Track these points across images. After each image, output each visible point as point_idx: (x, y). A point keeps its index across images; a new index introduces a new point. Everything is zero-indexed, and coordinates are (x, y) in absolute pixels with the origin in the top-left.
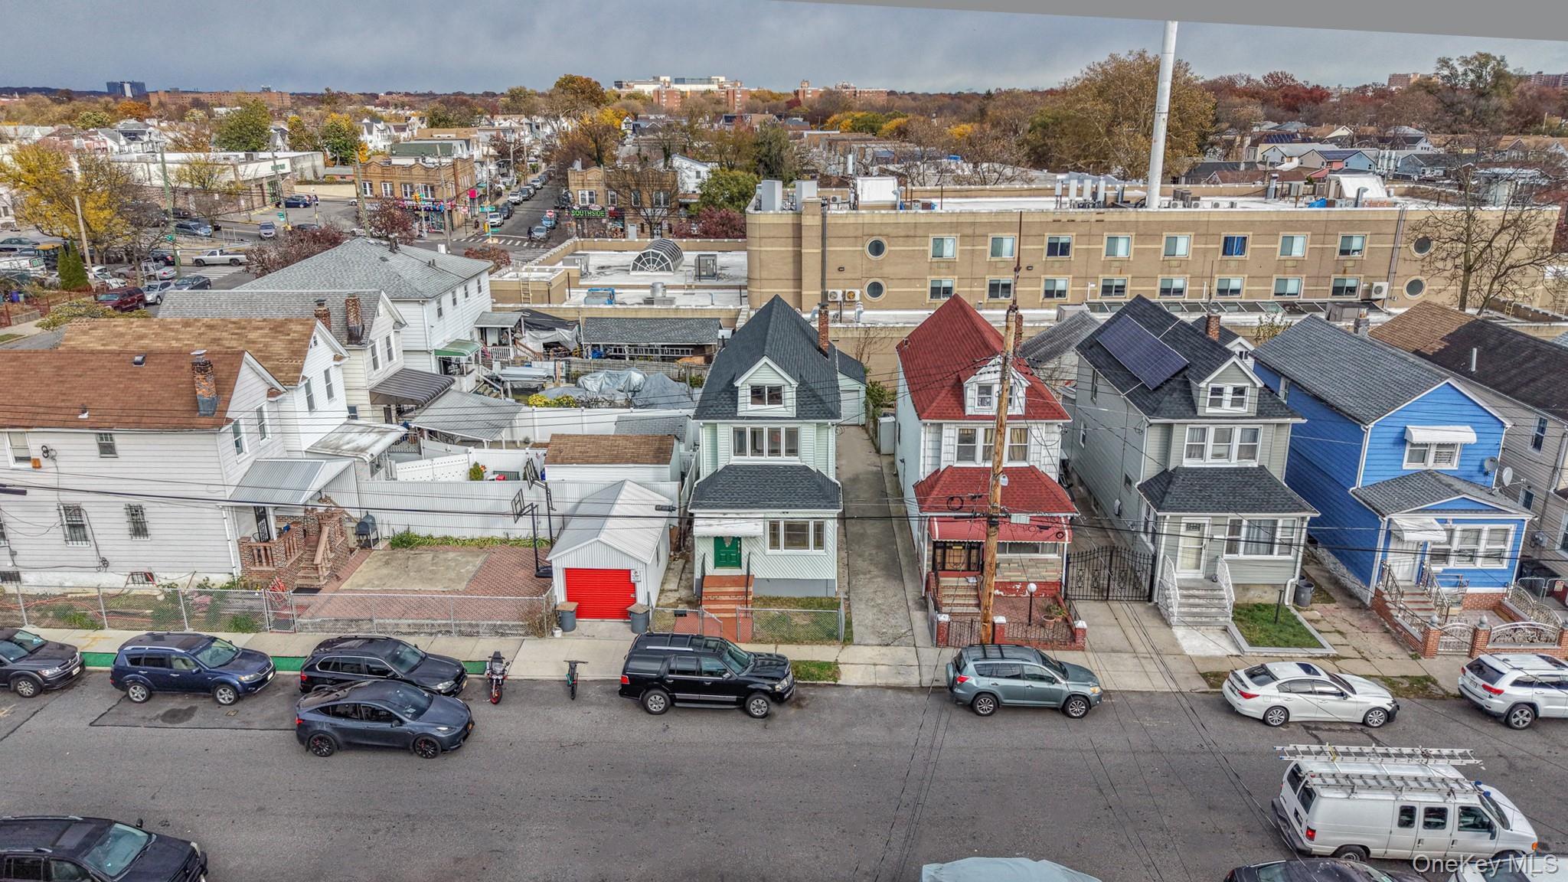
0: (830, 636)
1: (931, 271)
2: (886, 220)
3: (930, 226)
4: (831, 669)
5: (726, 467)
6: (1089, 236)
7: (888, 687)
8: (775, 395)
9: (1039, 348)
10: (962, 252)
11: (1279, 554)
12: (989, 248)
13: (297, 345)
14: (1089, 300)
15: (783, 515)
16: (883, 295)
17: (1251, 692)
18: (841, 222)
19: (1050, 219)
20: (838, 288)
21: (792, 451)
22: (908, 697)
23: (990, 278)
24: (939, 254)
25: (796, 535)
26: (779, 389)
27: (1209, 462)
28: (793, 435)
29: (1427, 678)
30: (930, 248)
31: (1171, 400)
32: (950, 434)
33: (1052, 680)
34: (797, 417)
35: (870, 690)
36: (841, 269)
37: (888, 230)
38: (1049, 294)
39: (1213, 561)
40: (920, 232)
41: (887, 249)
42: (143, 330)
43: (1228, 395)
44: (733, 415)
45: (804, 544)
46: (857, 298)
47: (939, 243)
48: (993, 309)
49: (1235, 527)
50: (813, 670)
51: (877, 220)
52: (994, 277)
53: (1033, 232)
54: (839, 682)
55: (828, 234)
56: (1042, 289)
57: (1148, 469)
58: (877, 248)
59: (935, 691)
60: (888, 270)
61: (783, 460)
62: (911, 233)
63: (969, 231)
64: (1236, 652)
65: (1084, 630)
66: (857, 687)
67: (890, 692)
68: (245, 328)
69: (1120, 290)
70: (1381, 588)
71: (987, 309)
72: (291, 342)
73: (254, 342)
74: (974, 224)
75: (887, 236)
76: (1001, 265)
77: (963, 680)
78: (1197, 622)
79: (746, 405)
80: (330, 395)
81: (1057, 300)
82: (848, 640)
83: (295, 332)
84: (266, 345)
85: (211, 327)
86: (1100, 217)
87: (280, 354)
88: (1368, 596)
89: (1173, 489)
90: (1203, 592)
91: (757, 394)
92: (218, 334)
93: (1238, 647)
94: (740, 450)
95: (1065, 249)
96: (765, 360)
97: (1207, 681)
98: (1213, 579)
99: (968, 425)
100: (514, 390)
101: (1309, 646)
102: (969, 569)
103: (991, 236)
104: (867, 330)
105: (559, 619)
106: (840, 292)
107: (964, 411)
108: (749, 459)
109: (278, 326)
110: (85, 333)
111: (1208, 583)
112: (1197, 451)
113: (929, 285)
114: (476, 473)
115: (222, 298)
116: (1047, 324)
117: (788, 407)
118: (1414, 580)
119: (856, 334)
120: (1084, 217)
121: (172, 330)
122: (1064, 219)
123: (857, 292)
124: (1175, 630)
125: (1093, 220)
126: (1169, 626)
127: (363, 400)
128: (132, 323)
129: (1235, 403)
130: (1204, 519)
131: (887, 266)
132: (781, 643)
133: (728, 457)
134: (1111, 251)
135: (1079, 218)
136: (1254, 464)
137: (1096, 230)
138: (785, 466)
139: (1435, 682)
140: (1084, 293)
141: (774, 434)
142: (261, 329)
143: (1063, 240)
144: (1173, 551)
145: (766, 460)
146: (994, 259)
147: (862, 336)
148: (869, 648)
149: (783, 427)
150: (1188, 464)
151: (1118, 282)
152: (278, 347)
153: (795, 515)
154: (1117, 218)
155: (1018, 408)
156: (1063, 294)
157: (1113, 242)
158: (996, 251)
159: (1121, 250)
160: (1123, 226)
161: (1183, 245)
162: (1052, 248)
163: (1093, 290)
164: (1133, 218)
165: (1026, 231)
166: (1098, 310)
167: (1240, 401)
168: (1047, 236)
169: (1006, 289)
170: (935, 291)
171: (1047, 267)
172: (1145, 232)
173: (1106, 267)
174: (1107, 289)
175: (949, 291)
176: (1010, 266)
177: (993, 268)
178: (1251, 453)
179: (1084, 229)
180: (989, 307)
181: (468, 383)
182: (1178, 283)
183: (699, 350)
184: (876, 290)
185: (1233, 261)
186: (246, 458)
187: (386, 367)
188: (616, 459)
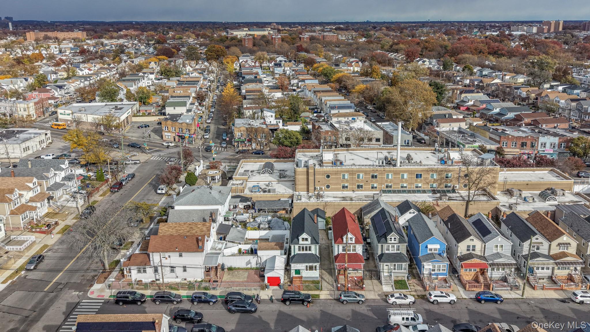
0: (318, 289)
1: (342, 182)
2: (330, 170)
3: (342, 171)
4: (318, 296)
5: (297, 254)
6: (382, 174)
7: (329, 299)
8: (307, 240)
9: (367, 209)
10: (350, 177)
11: (403, 270)
14: (383, 189)
15: (308, 265)
16: (330, 188)
17: (390, 299)
18: (319, 170)
19: (372, 170)
20: (318, 186)
21: (310, 250)
22: (332, 301)
23: (357, 184)
24: (344, 178)
25: (311, 268)
26: (307, 238)
27: (391, 252)
28: (310, 248)
29: (425, 295)
30: (342, 177)
31: (383, 239)
32: (341, 247)
33: (356, 297)
34: (311, 244)
35: (325, 300)
36: (319, 182)
37: (330, 172)
38: (372, 188)
39: (391, 272)
40: (339, 173)
41: (331, 177)
43: (393, 239)
44: (298, 244)
45: (313, 270)
46: (323, 189)
47: (344, 175)
49: (395, 265)
50: (315, 296)
51: (328, 170)
52: (358, 184)
53: (368, 173)
54: (320, 298)
55: (315, 173)
56: (371, 186)
57: (379, 253)
58: (328, 177)
59: (336, 300)
60: (331, 182)
61: (308, 252)
62: (337, 173)
63: (352, 172)
64: (393, 291)
65: (365, 287)
66: (323, 299)
68: (197, 225)
69: (391, 187)
72: (207, 228)
73: (199, 228)
74: (353, 170)
75: (331, 174)
76: (360, 181)
77: (341, 298)
78: (387, 284)
79: (301, 242)
82: (321, 290)
83: (208, 225)
84: (202, 229)
85: (190, 224)
87: (205, 231)
89: (383, 258)
90: (389, 278)
91: (303, 240)
93: (393, 289)
94: (299, 250)
95: (376, 177)
96: (304, 233)
97: (385, 296)
98: (391, 275)
99: (344, 245)
100: (240, 221)
101: (406, 289)
103: (357, 174)
104: (326, 203)
105: (266, 287)
106: (319, 188)
107: (343, 242)
108: (301, 252)
109: (204, 224)
110: (163, 226)
112: (388, 250)
114: (240, 250)
115: (183, 211)
116: (370, 201)
117: (309, 242)
119: (323, 204)
120: (381, 169)
122: (375, 170)
123: (323, 187)
125: (383, 170)
126: (382, 285)
127: (215, 234)
129: (394, 241)
130: (389, 264)
132: (309, 290)
133: (297, 252)
134: (388, 177)
135: (379, 170)
136: (399, 252)
137: (383, 172)
140: (382, 187)
141: (306, 247)
142: (201, 225)
143: (375, 174)
144: (383, 270)
145: (305, 252)
146: (358, 179)
148: (325, 291)
149: (308, 246)
150: (387, 252)
151: (390, 185)
152: (205, 229)
153: (311, 264)
154: (388, 169)
155: (354, 242)
156: (376, 188)
157: (388, 175)
158: (358, 177)
159: (390, 177)
160: (390, 171)
161: (406, 176)
162: (373, 177)
163: (384, 187)
164: (392, 169)
165: (366, 173)
166: (384, 192)
167: (395, 240)
168: (371, 174)
169: (362, 186)
170: (343, 187)
171: (372, 181)
172: (396, 173)
173: (387, 181)
174: (387, 187)
175: (347, 187)
176: (362, 181)
177: (358, 181)
178: (398, 250)
179: (380, 172)
180: (357, 191)
181: (231, 223)
182: (405, 185)
183: (284, 209)
184: (328, 187)
185: (419, 180)
186: (204, 255)
187: (218, 225)
188: (272, 249)
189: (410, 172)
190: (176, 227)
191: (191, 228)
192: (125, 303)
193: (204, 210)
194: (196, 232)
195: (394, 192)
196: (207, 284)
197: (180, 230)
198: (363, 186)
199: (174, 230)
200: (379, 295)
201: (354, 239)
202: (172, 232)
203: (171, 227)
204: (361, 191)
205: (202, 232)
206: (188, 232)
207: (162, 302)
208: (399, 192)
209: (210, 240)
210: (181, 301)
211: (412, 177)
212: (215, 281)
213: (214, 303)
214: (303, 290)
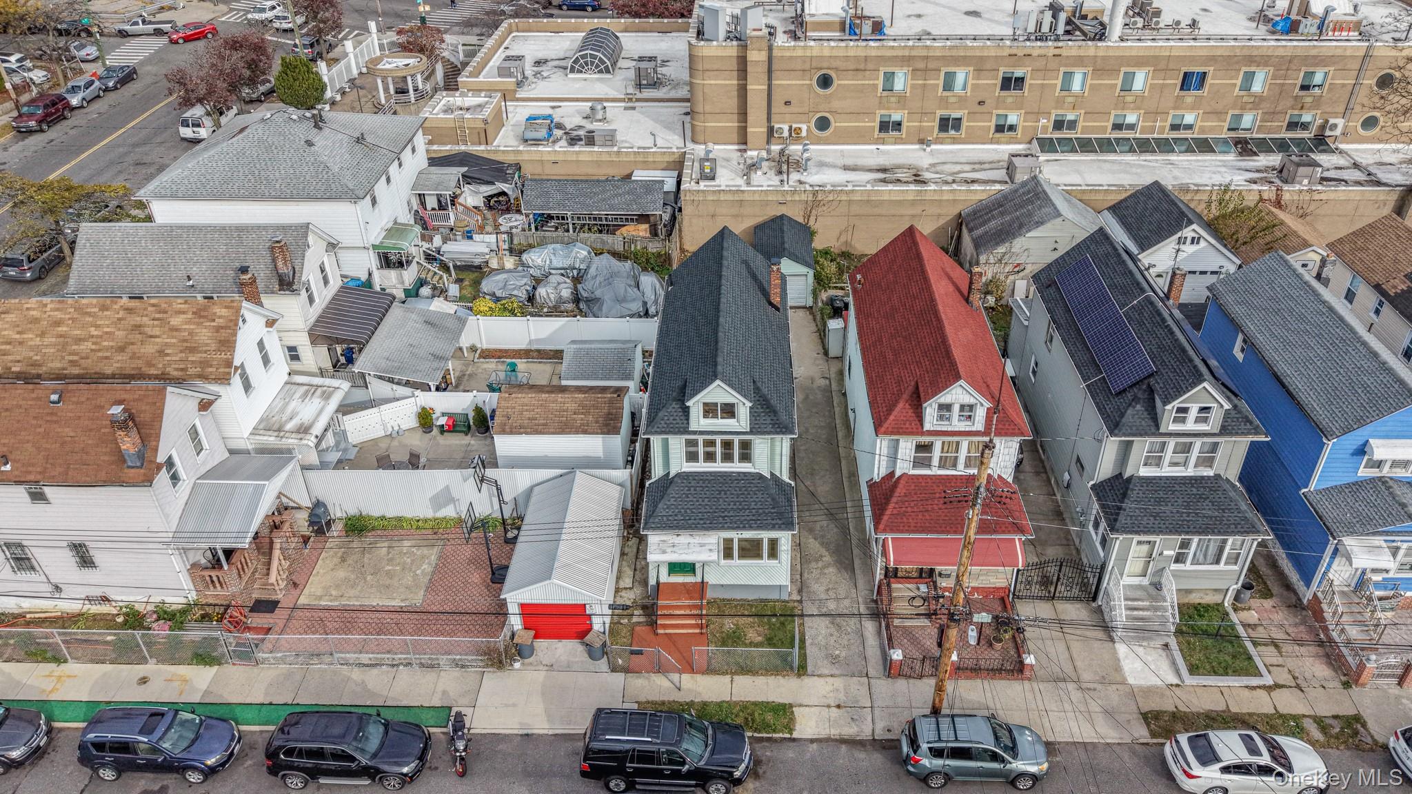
0: (785, 663)
1: (881, 105)
2: (835, 53)
3: (882, 60)
5: (678, 475)
6: (1045, 71)
7: (843, 741)
8: (729, 410)
9: (989, 220)
10: (913, 86)
11: (1226, 563)
12: (941, 82)
13: (224, 334)
14: (1039, 136)
15: (736, 535)
16: (831, 129)
17: (1194, 773)
18: (788, 54)
19: (1006, 53)
20: (784, 122)
21: (746, 457)
22: (861, 755)
23: (940, 113)
24: (888, 88)
25: (751, 550)
26: (732, 405)
27: (1167, 471)
28: (746, 446)
29: (1357, 718)
30: (880, 83)
31: (1136, 415)
32: (907, 446)
33: (999, 758)
34: (751, 432)
35: (824, 745)
36: (787, 103)
37: (834, 64)
38: (1000, 129)
39: (1160, 571)
40: (870, 66)
41: (836, 82)
42: (58, 315)
43: (1193, 415)
44: (685, 430)
45: (759, 556)
46: (804, 134)
47: (889, 77)
48: (942, 143)
49: (1185, 545)
50: (769, 717)
51: (826, 53)
52: (945, 113)
53: (988, 66)
54: (795, 735)
55: (774, 67)
56: (993, 124)
57: (1103, 471)
58: (825, 82)
59: (888, 746)
60: (836, 104)
61: (737, 467)
62: (861, 67)
63: (921, 65)
64: (1176, 681)
65: (1032, 666)
66: (812, 741)
67: (844, 748)
68: (166, 312)
69: (1072, 125)
70: (1319, 594)
71: (936, 143)
72: (218, 329)
73: (177, 330)
74: (927, 57)
75: (837, 69)
76: (952, 100)
77: (917, 761)
78: (1138, 638)
79: (698, 421)
81: (1007, 134)
82: (802, 668)
83: (220, 317)
84: (191, 334)
86: (1057, 52)
87: (207, 345)
88: (1307, 596)
89: (1128, 505)
90: (1146, 603)
91: (710, 410)
92: (138, 320)
93: (1178, 673)
94: (692, 457)
95: (1020, 81)
96: (718, 382)
97: (1148, 725)
98: (1157, 586)
99: (925, 439)
100: (455, 267)
101: (1248, 674)
102: (921, 577)
103: (944, 70)
104: (815, 193)
106: (786, 127)
107: (922, 425)
108: (701, 466)
109: (200, 310)
111: (1153, 591)
112: (1154, 462)
113: (878, 120)
114: (427, 417)
115: (141, 233)
116: (998, 187)
117: (742, 421)
118: (1353, 585)
119: (804, 197)
120: (1042, 52)
121: (89, 314)
122: (1020, 53)
123: (804, 127)
124: (1117, 645)
125: (1051, 54)
126: (1112, 640)
128: (45, 305)
129: (1199, 421)
130: (1156, 538)
131: (835, 101)
132: (736, 673)
133: (680, 465)
134: (1066, 87)
135: (1035, 53)
136: (1210, 474)
137: (1053, 64)
138: (739, 473)
139: (1364, 725)
140: (1036, 128)
141: (727, 445)
142: (184, 313)
143: (1019, 73)
144: (1123, 560)
145: (719, 466)
146: (946, 94)
147: (810, 198)
148: (821, 681)
149: (736, 440)
150: (1144, 472)
151: (1070, 117)
152: (204, 335)
153: (748, 534)
154: (1074, 52)
155: (979, 425)
156: (1012, 128)
157: (1068, 76)
158: (948, 86)
159: (1076, 86)
160: (1080, 61)
161: (1140, 80)
162: (1006, 83)
163: (1045, 125)
164: (1091, 52)
165: (980, 65)
166: (1047, 145)
167: (1205, 420)
168: (1002, 70)
169: (957, 123)
170: (884, 126)
171: (999, 103)
172: (1102, 68)
173: (1060, 103)
174: (1059, 125)
175: (898, 125)
176: (962, 100)
177: (944, 102)
178: (1209, 462)
179: (1040, 64)
180: (938, 141)
181: (409, 276)
182: (1131, 119)
183: (643, 218)
184: (823, 124)
185: (1190, 96)
186: (185, 487)
187: (324, 296)
188: (565, 428)
189: (1161, 64)
190: (58, 323)
191: (137, 327)
193: (241, 229)
194: (161, 353)
195: (1086, 146)
196: (211, 630)
197: (79, 340)
198: (965, 124)
199: (49, 340)
200: (1109, 713)
201: (980, 414)
202: (37, 349)
203: (36, 321)
204: (955, 141)
205: (192, 350)
206: (121, 349)
208: (1106, 146)
209: (247, 386)
210: (37, 754)
211: (1163, 86)
212: (266, 606)
213: (210, 772)
214: (710, 670)
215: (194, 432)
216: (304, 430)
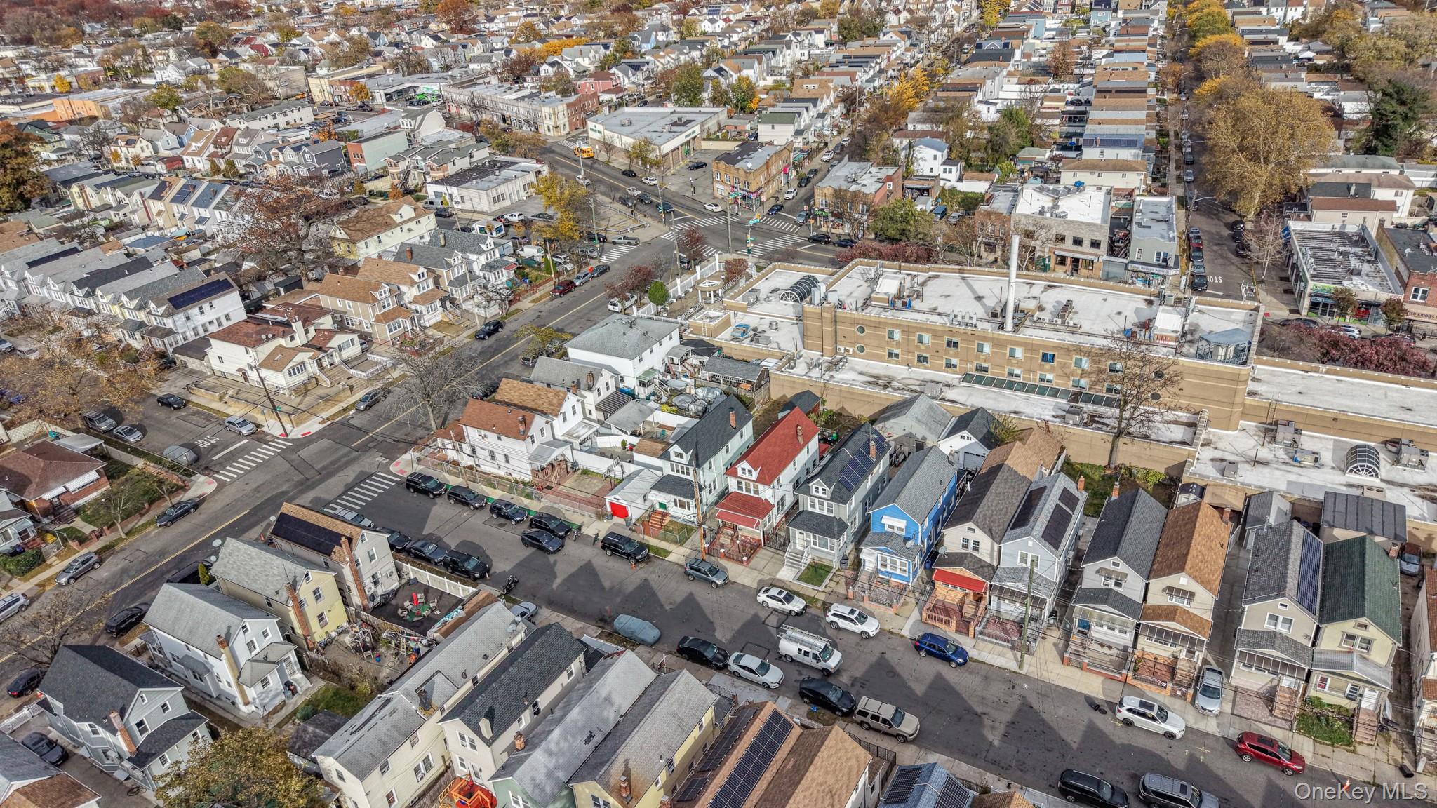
0: (676, 541)
1: (888, 344)
2: (866, 317)
3: (887, 324)
4: (668, 553)
6: (968, 341)
7: (675, 562)
8: (681, 456)
10: (903, 339)
12: (916, 339)
14: (968, 372)
15: (678, 498)
16: (865, 352)
18: (844, 315)
19: (946, 329)
20: (842, 346)
21: (688, 474)
22: (675, 567)
23: (917, 353)
24: (891, 337)
25: (682, 505)
27: (817, 510)
28: (688, 470)
30: (887, 334)
31: (805, 486)
32: (735, 482)
33: (707, 574)
34: (688, 465)
35: (671, 562)
36: (844, 337)
37: (865, 323)
38: (948, 366)
39: (807, 547)
40: (882, 326)
41: (867, 331)
43: (821, 490)
44: (669, 460)
45: (684, 507)
46: (851, 353)
47: (891, 333)
49: (814, 537)
50: (663, 552)
51: (862, 316)
52: (920, 353)
53: (938, 335)
54: (666, 558)
55: (838, 320)
56: (944, 363)
58: (862, 330)
60: (867, 341)
61: (686, 477)
62: (879, 325)
63: (906, 329)
64: (791, 580)
66: (669, 560)
67: (673, 564)
68: (548, 391)
69: (986, 370)
71: (915, 367)
72: (559, 399)
73: (549, 398)
74: (908, 326)
75: (867, 325)
76: (923, 348)
78: (792, 566)
80: (574, 413)
81: (952, 369)
82: (682, 544)
83: (561, 396)
84: (552, 400)
86: (973, 333)
87: (555, 404)
89: (799, 518)
90: (799, 556)
91: (676, 454)
93: (794, 579)
94: (672, 470)
95: (955, 344)
96: (676, 445)
98: (804, 552)
100: (670, 390)
101: (816, 585)
103: (917, 333)
104: (825, 384)
105: (606, 517)
106: (843, 348)
108: (675, 474)
109: (557, 392)
110: (505, 385)
112: (812, 506)
113: (887, 352)
114: (624, 443)
117: (685, 460)
120: (963, 331)
122: (953, 331)
123: (851, 350)
124: (784, 567)
125: (970, 333)
126: (780, 564)
127: (593, 409)
129: (823, 493)
130: (804, 532)
131: (867, 339)
132: (662, 540)
133: (669, 472)
134: (980, 350)
136: (831, 516)
137: (970, 338)
138: (686, 479)
140: (967, 369)
141: (682, 468)
142: (552, 392)
143: (955, 340)
144: (794, 538)
145: (680, 475)
146: (919, 344)
148: (684, 549)
149: (685, 467)
150: (810, 509)
151: (985, 365)
153: (681, 498)
154: (982, 334)
155: (755, 478)
156: (955, 366)
157: (980, 345)
158: (920, 341)
159: (986, 350)
160: (986, 338)
161: (1019, 353)
162: (949, 344)
163: (971, 368)
164: (991, 335)
165: (935, 333)
166: (969, 378)
168: (946, 337)
169: (926, 359)
170: (891, 355)
171: (946, 353)
172: (996, 344)
173: (977, 358)
174: (979, 369)
175: (897, 355)
176: (927, 349)
177: (918, 348)
179: (965, 337)
180: (917, 367)
181: (648, 391)
182: (1017, 371)
183: (749, 382)
184: (862, 349)
185: (1048, 365)
186: (536, 445)
187: (605, 394)
188: (653, 455)
189: (1029, 347)
190: (520, 389)
191: (540, 395)
192: (417, 490)
193: (583, 367)
194: (541, 404)
195: (990, 382)
196: (533, 490)
197: (525, 396)
198: (930, 360)
200: (759, 580)
201: (755, 474)
202: (513, 396)
203: (515, 387)
204: (926, 368)
205: (551, 405)
206: (531, 401)
207: (457, 501)
209: (565, 419)
210: (481, 507)
211: (1031, 359)
212: (549, 488)
213: (517, 522)
214: (657, 538)
215: (542, 430)
216: (578, 437)
